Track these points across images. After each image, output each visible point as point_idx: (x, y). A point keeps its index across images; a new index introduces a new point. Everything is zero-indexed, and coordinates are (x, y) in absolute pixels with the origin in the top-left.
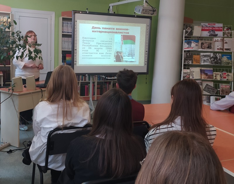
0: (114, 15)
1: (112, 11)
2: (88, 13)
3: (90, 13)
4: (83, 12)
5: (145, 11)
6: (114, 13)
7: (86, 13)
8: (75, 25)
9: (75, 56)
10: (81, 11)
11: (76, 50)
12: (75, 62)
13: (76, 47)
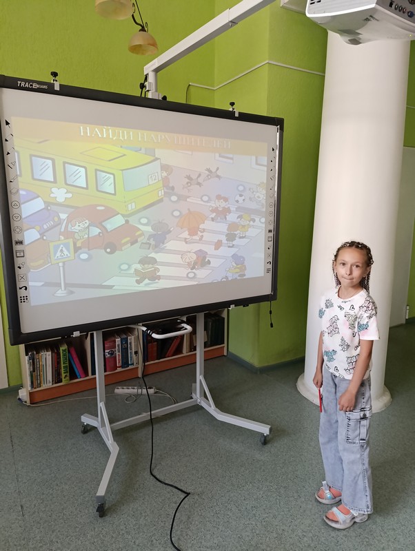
1: (156, 90)
3: (67, 91)
7: (49, 90)
8: (6, 140)
9: (20, 268)
10: (26, 81)
11: (21, 243)
12: (21, 293)
13: (18, 230)
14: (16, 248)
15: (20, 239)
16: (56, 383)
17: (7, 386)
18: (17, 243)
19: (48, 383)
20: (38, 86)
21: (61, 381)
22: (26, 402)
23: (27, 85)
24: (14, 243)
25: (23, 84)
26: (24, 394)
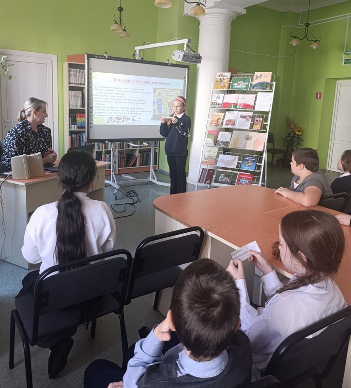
0: (142, 61)
1: (139, 56)
2: (107, 57)
3: (110, 58)
4: (100, 57)
5: (186, 58)
8: (90, 74)
9: (91, 116)
10: (97, 55)
12: (90, 125)
13: (91, 104)
18: (90, 108)
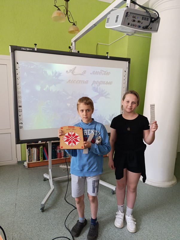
0: (78, 54)
1: (75, 49)
2: (36, 50)
3: (40, 51)
4: (28, 49)
5: (131, 18)
6: (79, 52)
7: (33, 50)
8: (17, 69)
9: (20, 116)
10: (24, 48)
11: (21, 107)
12: (20, 125)
13: (20, 102)
14: (19, 108)
15: (21, 105)
16: (38, 161)
17: (21, 160)
18: (19, 107)
19: (35, 160)
20: (29, 49)
21: (39, 160)
22: (26, 167)
23: (25, 49)
24: (18, 107)
25: (23, 49)
26: (26, 164)
